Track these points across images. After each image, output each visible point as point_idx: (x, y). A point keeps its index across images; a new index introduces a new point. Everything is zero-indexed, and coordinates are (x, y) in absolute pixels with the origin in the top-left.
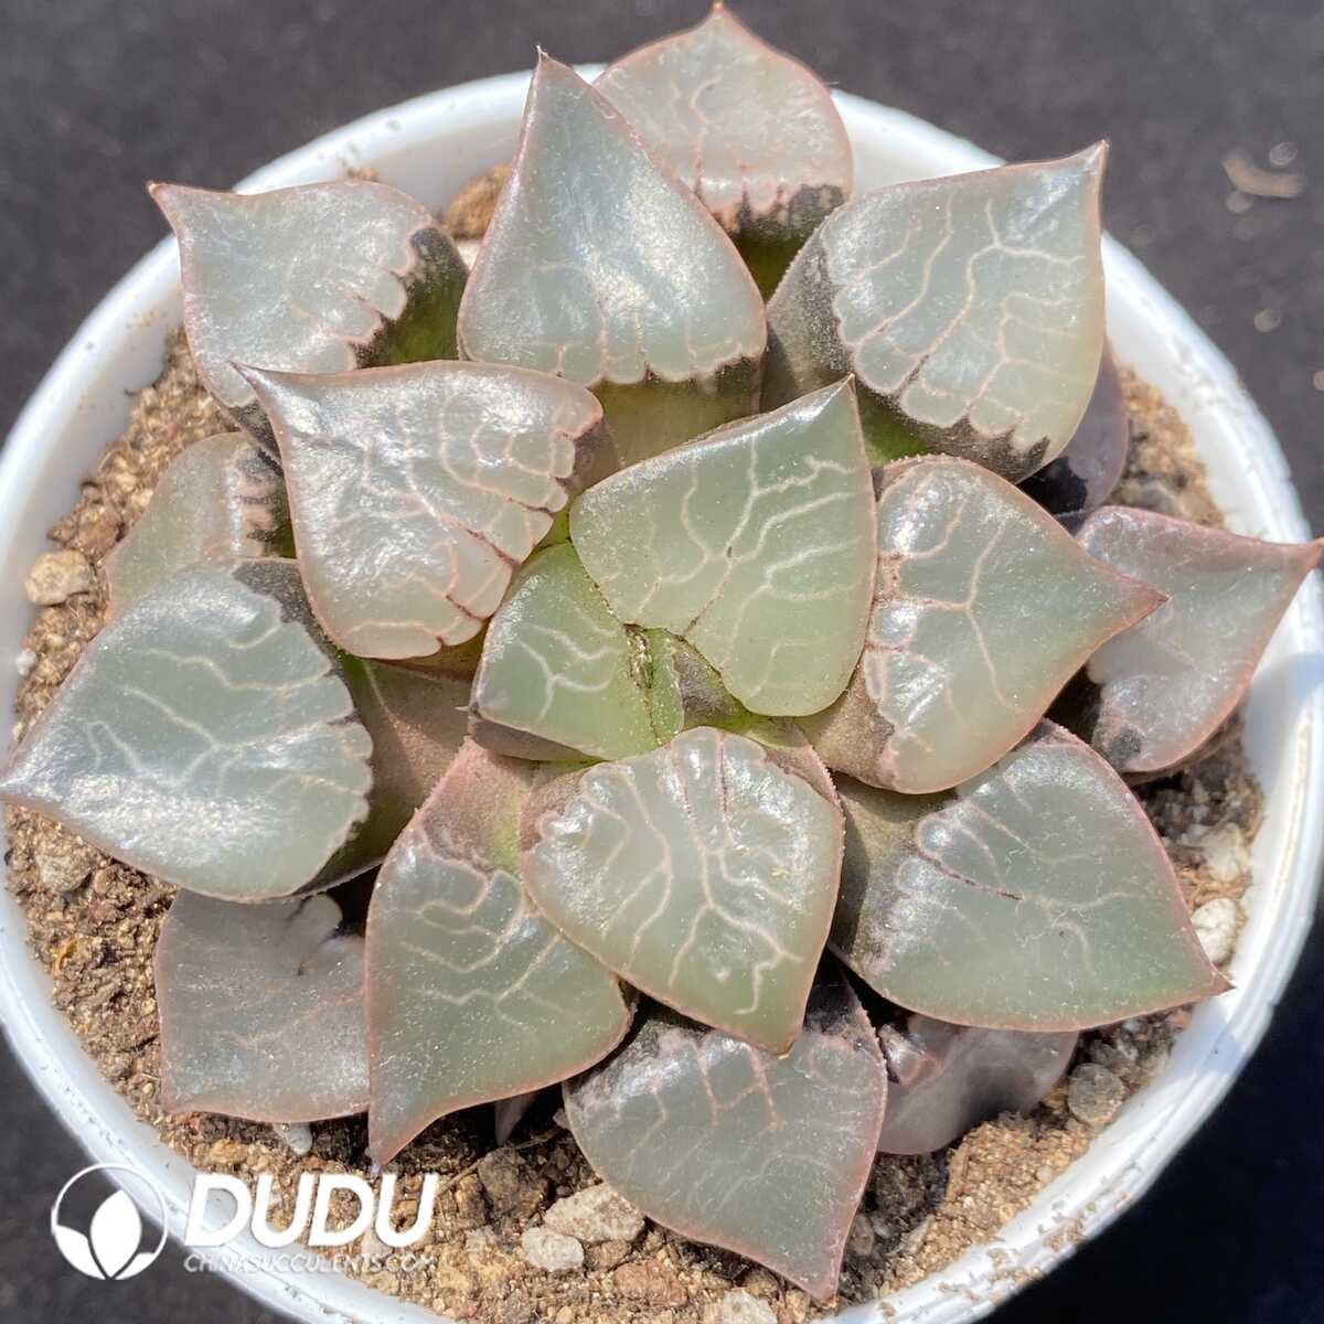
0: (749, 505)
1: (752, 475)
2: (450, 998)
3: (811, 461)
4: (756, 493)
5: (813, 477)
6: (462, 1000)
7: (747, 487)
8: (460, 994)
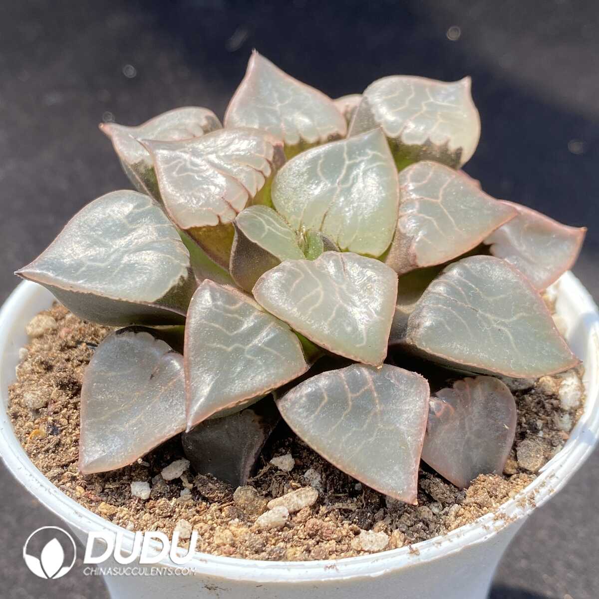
0: (345, 167)
1: (345, 156)
2: (224, 347)
3: (369, 151)
4: (347, 162)
5: (370, 157)
6: (230, 349)
7: (343, 161)
8: (228, 346)
